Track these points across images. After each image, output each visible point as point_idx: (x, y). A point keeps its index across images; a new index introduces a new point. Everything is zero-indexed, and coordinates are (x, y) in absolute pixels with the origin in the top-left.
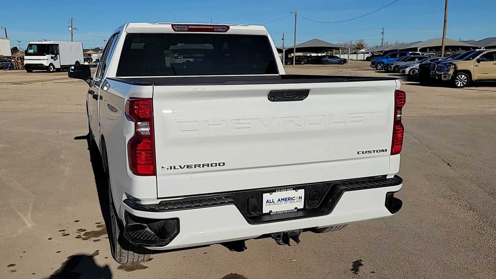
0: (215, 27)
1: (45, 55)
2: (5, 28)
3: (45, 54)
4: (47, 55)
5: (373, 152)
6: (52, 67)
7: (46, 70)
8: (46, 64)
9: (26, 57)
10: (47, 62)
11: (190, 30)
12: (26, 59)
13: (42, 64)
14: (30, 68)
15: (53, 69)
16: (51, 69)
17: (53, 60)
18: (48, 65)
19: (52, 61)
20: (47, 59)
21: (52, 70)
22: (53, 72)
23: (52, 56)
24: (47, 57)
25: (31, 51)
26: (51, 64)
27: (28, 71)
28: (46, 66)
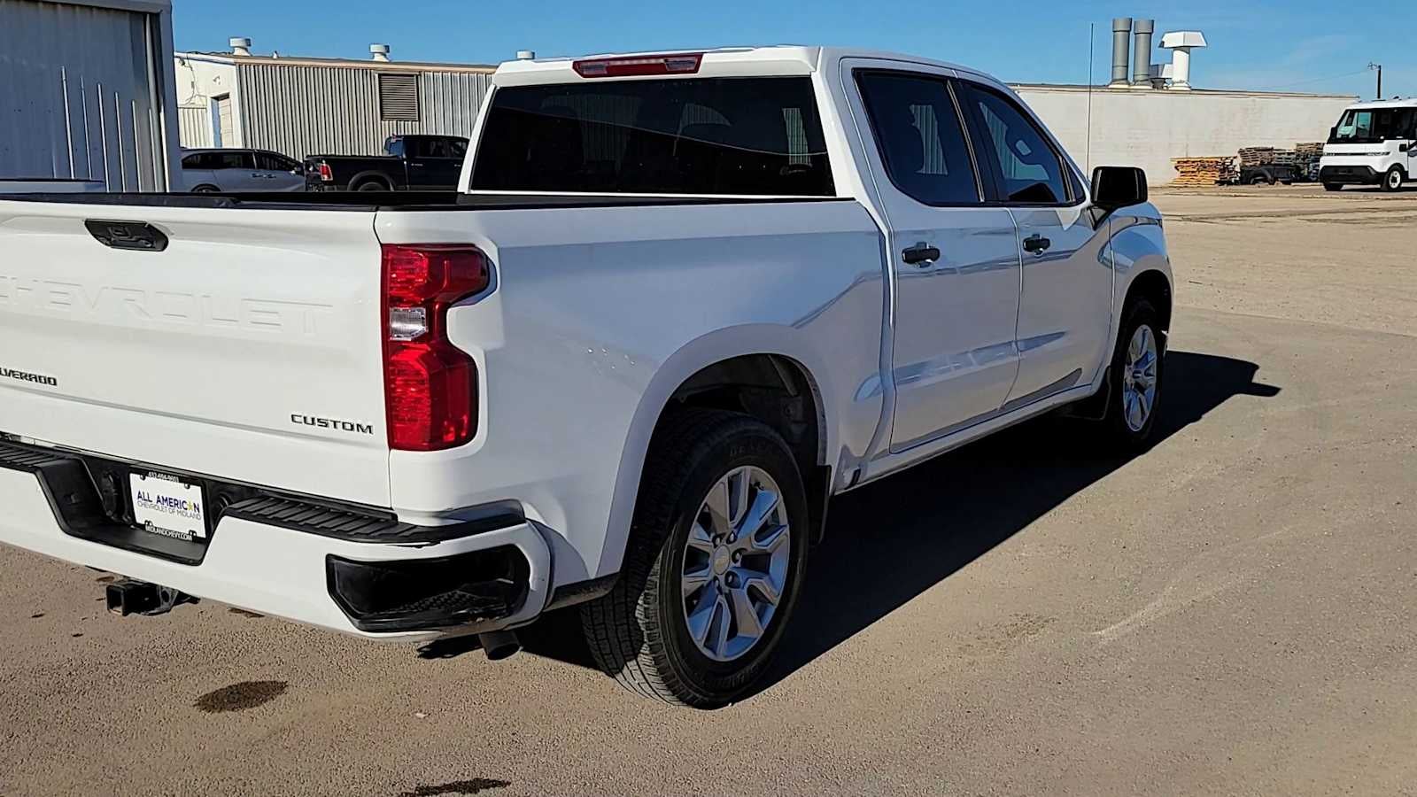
0: (671, 60)
1: (1382, 141)
2: (1380, 67)
3: (1382, 138)
4: (1386, 141)
5: (331, 424)
6: (1398, 176)
7: (1378, 186)
8: (1379, 165)
9: (1328, 148)
10: (1384, 163)
11: (613, 71)
12: (1329, 154)
13: (1366, 167)
14: (1335, 179)
15: (1402, 181)
16: (1394, 180)
17: (1405, 154)
18: (1385, 169)
19: (1402, 158)
20: (1387, 151)
21: (1394, 186)
22: (1399, 189)
23: (1405, 142)
24: (1388, 147)
25: (1344, 130)
26: (1397, 167)
27: (1330, 188)
28: (1377, 173)
